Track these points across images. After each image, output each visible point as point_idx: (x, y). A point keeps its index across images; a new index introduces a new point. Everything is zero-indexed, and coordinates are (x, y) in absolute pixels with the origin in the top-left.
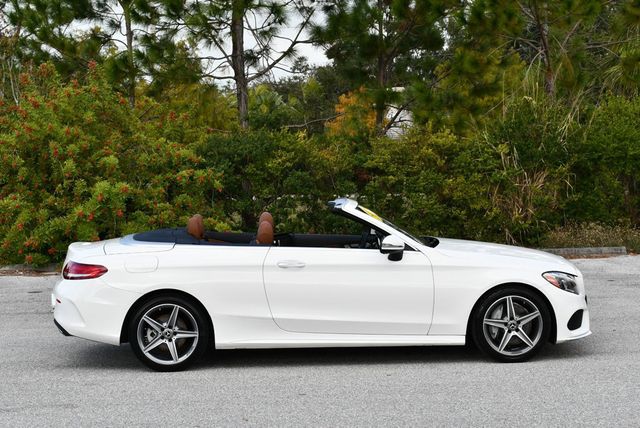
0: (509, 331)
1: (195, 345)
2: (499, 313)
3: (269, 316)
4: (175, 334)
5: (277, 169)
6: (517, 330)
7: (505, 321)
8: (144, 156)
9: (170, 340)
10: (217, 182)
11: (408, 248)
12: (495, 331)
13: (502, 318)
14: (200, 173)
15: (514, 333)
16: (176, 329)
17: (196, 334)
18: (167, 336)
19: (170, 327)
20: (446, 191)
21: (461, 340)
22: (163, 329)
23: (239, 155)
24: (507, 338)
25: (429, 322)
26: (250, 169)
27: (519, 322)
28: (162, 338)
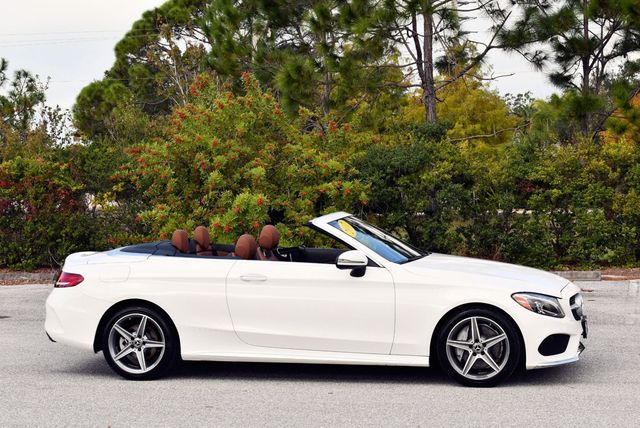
0: (474, 354)
1: (161, 355)
2: (464, 335)
3: (232, 329)
4: (144, 343)
5: (430, 182)
6: (483, 353)
7: (470, 343)
8: (293, 167)
9: (140, 350)
10: (363, 195)
11: (371, 263)
12: (460, 353)
13: (467, 340)
14: (347, 185)
15: (479, 356)
16: (145, 338)
17: (162, 345)
18: (136, 345)
19: (140, 336)
20: (615, 206)
21: (424, 362)
22: (133, 339)
23: (392, 167)
24: (471, 361)
25: (391, 341)
26: (402, 180)
27: (484, 345)
28: (132, 347)
